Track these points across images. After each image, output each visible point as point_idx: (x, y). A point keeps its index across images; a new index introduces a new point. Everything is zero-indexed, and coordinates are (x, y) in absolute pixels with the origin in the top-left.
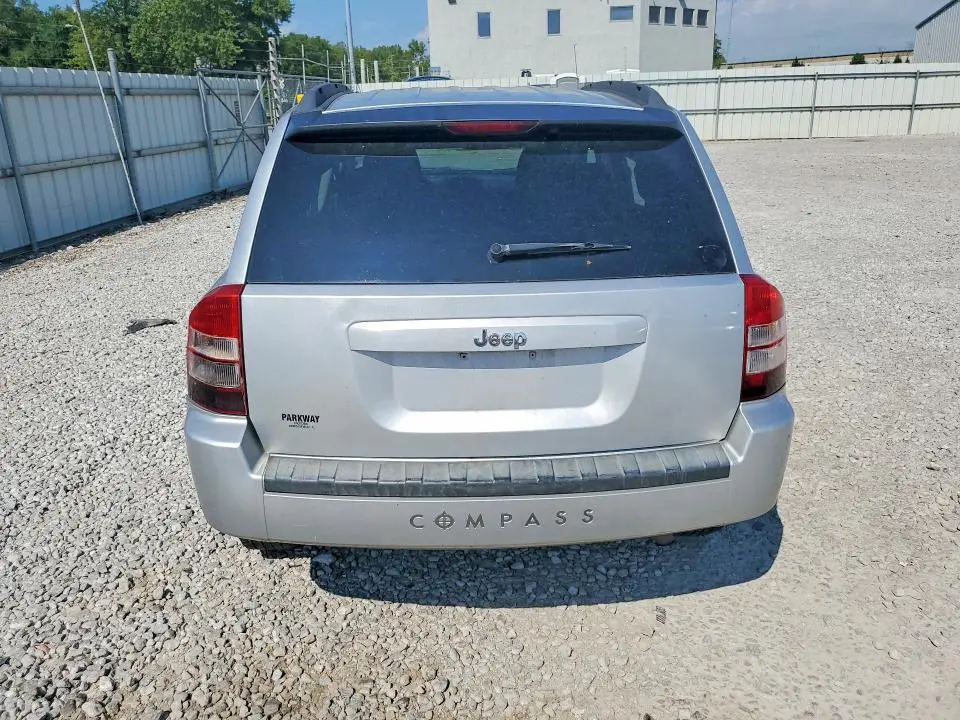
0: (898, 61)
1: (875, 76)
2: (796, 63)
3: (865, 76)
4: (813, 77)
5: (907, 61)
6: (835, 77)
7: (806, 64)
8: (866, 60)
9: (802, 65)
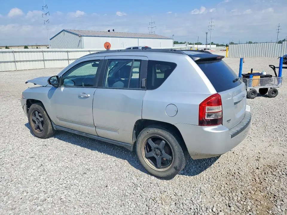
0: (37, 48)
1: (31, 52)
2: (7, 48)
3: (28, 52)
4: (13, 52)
5: (40, 48)
6: (19, 52)
7: (10, 48)
8: (28, 47)
9: (9, 48)
